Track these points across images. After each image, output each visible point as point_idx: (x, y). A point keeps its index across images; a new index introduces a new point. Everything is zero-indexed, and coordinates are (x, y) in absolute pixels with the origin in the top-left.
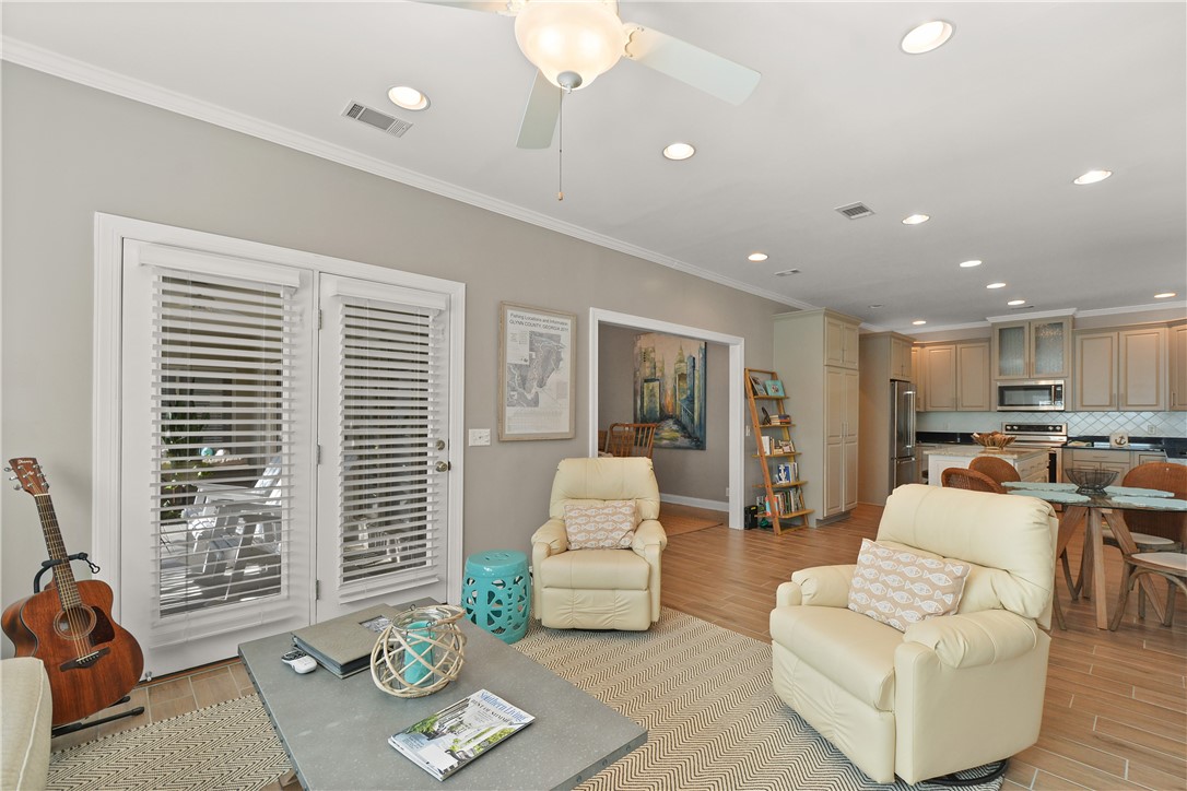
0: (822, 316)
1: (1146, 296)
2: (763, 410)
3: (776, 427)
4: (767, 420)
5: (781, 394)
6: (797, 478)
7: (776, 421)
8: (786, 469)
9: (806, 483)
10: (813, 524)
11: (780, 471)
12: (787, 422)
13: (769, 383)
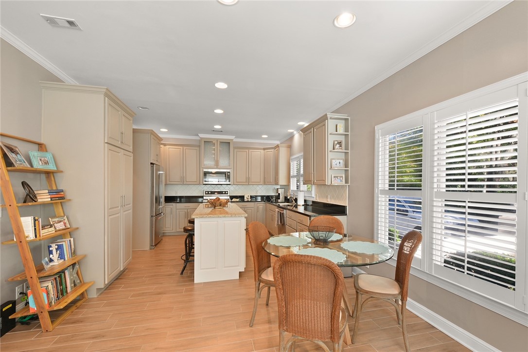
0: (102, 96)
1: (258, 135)
2: (24, 184)
3: (44, 205)
4: (30, 197)
5: (51, 167)
6: (74, 253)
7: (44, 197)
8: (60, 248)
9: (85, 256)
10: (93, 294)
11: (51, 252)
12: (59, 197)
13: (35, 154)
